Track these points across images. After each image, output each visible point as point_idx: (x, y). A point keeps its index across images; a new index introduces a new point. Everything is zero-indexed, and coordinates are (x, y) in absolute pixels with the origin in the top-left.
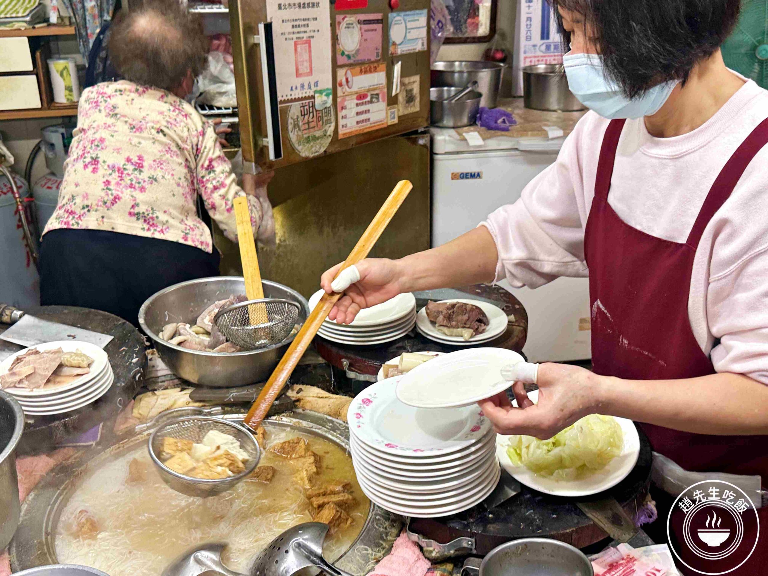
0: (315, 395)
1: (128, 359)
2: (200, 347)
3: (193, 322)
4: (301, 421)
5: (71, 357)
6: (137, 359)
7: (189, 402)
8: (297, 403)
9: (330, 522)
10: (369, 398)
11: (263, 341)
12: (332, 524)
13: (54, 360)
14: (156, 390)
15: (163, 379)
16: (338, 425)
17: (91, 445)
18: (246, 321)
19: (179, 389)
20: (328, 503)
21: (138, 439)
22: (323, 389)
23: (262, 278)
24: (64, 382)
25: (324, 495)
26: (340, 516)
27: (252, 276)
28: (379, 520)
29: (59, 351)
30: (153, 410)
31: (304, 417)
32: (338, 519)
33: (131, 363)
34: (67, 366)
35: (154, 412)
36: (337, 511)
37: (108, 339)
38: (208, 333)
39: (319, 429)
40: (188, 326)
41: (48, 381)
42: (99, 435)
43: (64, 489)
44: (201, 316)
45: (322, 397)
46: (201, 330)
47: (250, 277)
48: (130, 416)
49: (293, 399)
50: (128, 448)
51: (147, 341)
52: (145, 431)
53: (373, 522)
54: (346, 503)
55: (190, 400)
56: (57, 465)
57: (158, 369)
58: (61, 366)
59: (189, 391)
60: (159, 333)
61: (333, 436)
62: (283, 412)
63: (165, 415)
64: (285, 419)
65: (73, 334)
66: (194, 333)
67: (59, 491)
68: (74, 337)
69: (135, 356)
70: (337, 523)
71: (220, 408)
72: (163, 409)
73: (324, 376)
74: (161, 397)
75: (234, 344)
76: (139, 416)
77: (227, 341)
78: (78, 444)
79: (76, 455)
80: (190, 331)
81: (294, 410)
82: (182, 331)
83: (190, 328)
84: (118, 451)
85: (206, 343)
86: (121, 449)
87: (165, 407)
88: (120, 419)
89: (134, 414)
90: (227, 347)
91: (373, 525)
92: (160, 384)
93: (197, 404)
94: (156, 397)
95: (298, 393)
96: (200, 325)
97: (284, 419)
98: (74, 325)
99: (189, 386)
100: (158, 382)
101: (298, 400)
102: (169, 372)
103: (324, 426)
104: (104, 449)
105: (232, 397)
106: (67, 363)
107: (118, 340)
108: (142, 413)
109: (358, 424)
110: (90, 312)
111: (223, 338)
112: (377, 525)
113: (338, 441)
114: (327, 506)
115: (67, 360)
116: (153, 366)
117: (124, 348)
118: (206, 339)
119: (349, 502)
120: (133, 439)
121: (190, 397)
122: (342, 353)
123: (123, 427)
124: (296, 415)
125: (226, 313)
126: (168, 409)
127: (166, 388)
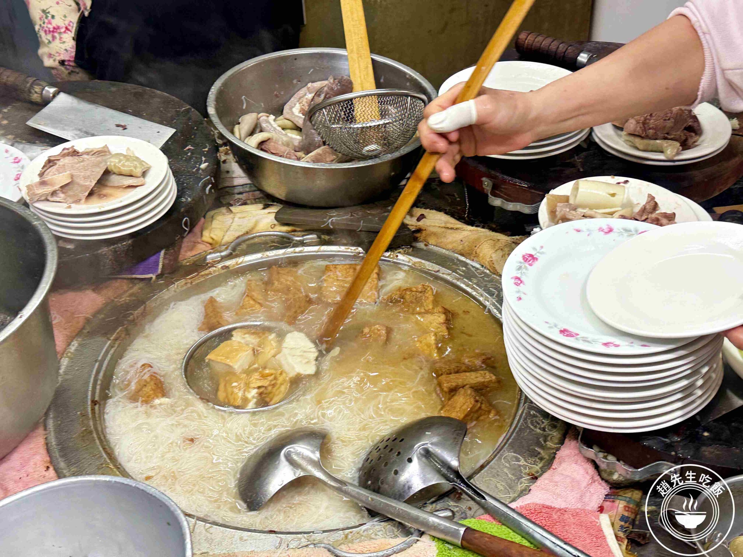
0: (443, 225)
1: (196, 163)
2: (287, 149)
3: (278, 111)
4: (423, 261)
5: (120, 161)
6: (207, 164)
7: (275, 225)
8: (418, 235)
9: (466, 416)
10: (533, 253)
11: (373, 147)
12: (469, 418)
13: (97, 165)
14: (232, 205)
15: (241, 189)
16: (473, 269)
17: (151, 278)
18: (350, 118)
19: (261, 206)
20: (463, 387)
21: (210, 274)
22: (453, 215)
23: (372, 51)
24: (111, 195)
25: (457, 372)
26: (480, 408)
27: (358, 49)
28: (534, 416)
29: (103, 152)
30: (228, 233)
31: (428, 255)
32: (477, 411)
33: (199, 169)
34: (114, 173)
35: (229, 237)
36: (477, 401)
37: (169, 132)
38: (298, 129)
39: (449, 274)
40: (272, 117)
41: (91, 194)
42: (160, 266)
43: (116, 339)
44: (289, 103)
45: (452, 228)
46: (288, 123)
47: (355, 50)
48: (199, 240)
49: (413, 229)
50: (197, 284)
51: (219, 138)
52: (219, 262)
53: (525, 419)
54: (487, 387)
55: (276, 222)
56: (106, 305)
57: (234, 176)
58: (107, 173)
59: (274, 209)
60: (234, 125)
61: (468, 285)
62: (399, 247)
63: (244, 241)
64: (402, 258)
65: (123, 124)
66: (279, 129)
67: (109, 342)
68: (124, 128)
69: (204, 159)
70: (476, 415)
71: (314, 236)
72: (241, 233)
73: (454, 196)
74: (238, 215)
75: (335, 151)
76: (210, 241)
77: (324, 143)
78: (134, 276)
79: (131, 291)
80: (275, 125)
81: (414, 244)
82: (264, 125)
83: (275, 120)
84: (185, 288)
85: (296, 143)
86: (189, 285)
87: (244, 231)
88: (186, 242)
89: (204, 238)
90: (325, 152)
91: (526, 423)
92: (237, 196)
93: (285, 228)
94: (232, 215)
95: (419, 220)
96: (288, 116)
97: (400, 257)
98: (123, 110)
99: (273, 201)
100: (233, 194)
101: (419, 230)
102: (249, 182)
103: (454, 271)
104: (167, 285)
105: (332, 223)
106: (115, 170)
107: (183, 135)
108: (214, 237)
109: (518, 295)
110: (145, 91)
111: (318, 139)
112: (532, 424)
113: (474, 293)
114: (462, 391)
115: (115, 165)
116: (228, 172)
117: (189, 147)
118: (296, 137)
119: (492, 385)
120: (203, 273)
121: (276, 218)
122: (482, 168)
123: (190, 254)
124: (416, 252)
125: (325, 108)
126: (247, 233)
127: (245, 204)
